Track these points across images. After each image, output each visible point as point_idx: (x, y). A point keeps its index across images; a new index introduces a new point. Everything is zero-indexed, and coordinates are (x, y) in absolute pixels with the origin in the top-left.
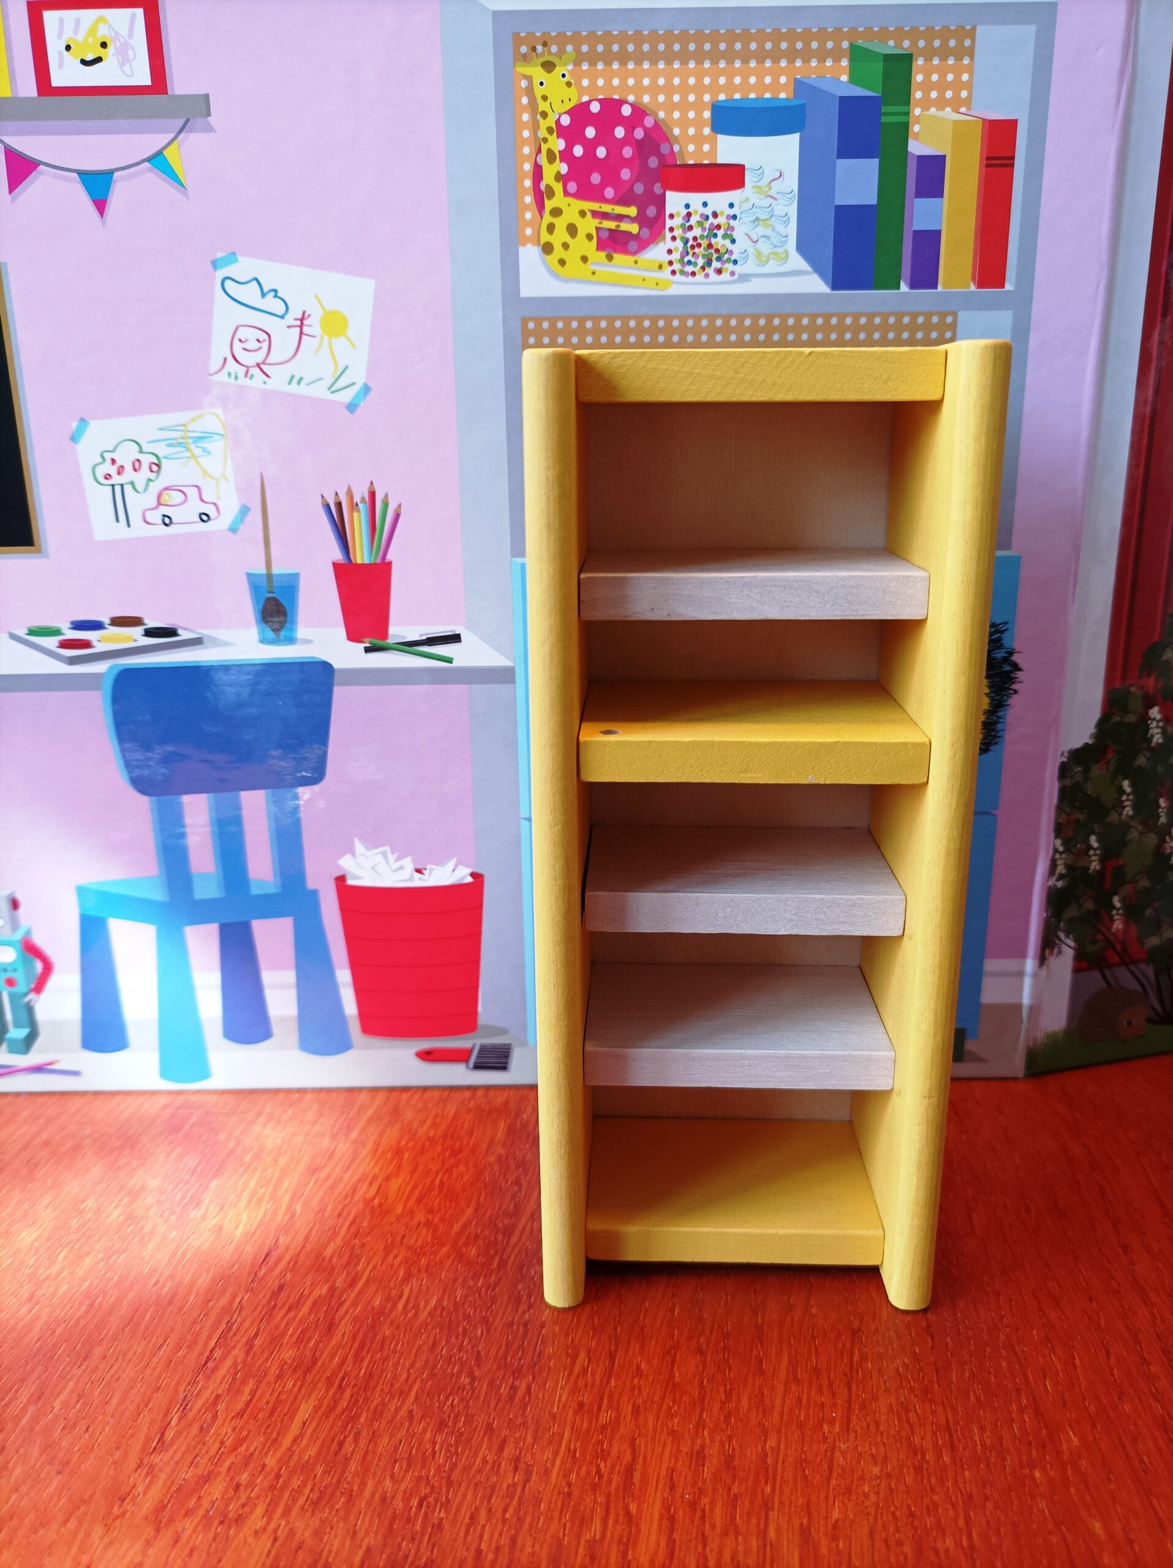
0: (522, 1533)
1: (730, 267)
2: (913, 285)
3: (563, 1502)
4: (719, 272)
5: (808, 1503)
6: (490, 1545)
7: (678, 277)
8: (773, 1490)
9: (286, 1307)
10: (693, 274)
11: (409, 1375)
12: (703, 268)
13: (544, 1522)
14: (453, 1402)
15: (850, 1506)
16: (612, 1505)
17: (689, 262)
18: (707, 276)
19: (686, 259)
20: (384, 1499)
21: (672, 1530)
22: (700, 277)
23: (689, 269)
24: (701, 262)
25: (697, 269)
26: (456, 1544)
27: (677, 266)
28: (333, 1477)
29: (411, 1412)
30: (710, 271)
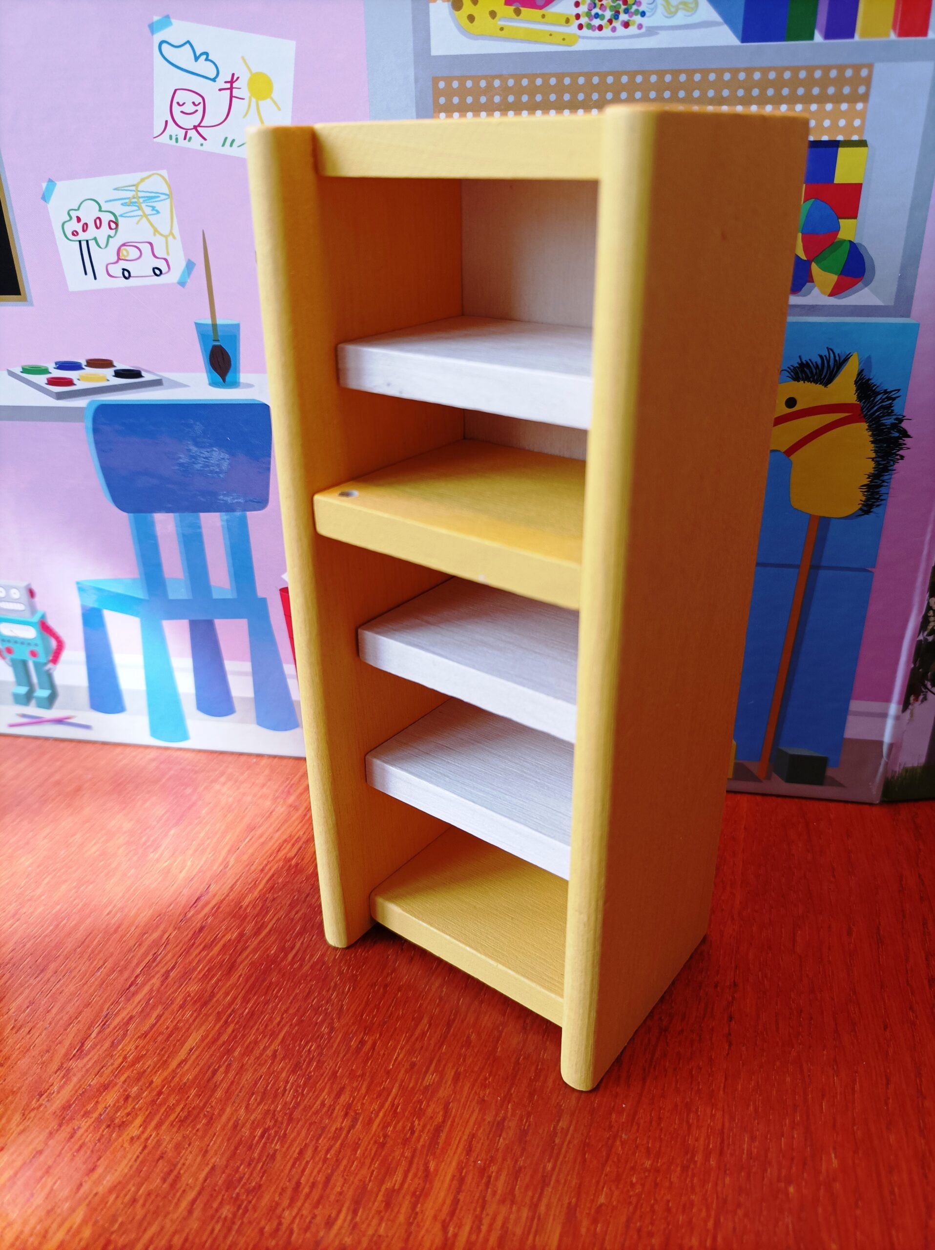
0: (336, 1174)
1: (638, 19)
2: (828, 36)
3: (376, 1151)
4: (626, 25)
5: (580, 1185)
6: (308, 1180)
7: (585, 32)
8: (553, 1168)
9: (201, 947)
10: (600, 28)
11: (282, 1018)
12: (610, 21)
13: (357, 1166)
14: (311, 1047)
15: (616, 1193)
16: (416, 1160)
17: (597, 16)
18: (614, 30)
19: (594, 12)
20: (235, 1126)
21: (459, 1191)
22: (607, 31)
23: (596, 22)
24: (608, 14)
25: (604, 23)
26: (282, 1174)
27: (584, 20)
28: (201, 1101)
29: (275, 1051)
30: (617, 24)
